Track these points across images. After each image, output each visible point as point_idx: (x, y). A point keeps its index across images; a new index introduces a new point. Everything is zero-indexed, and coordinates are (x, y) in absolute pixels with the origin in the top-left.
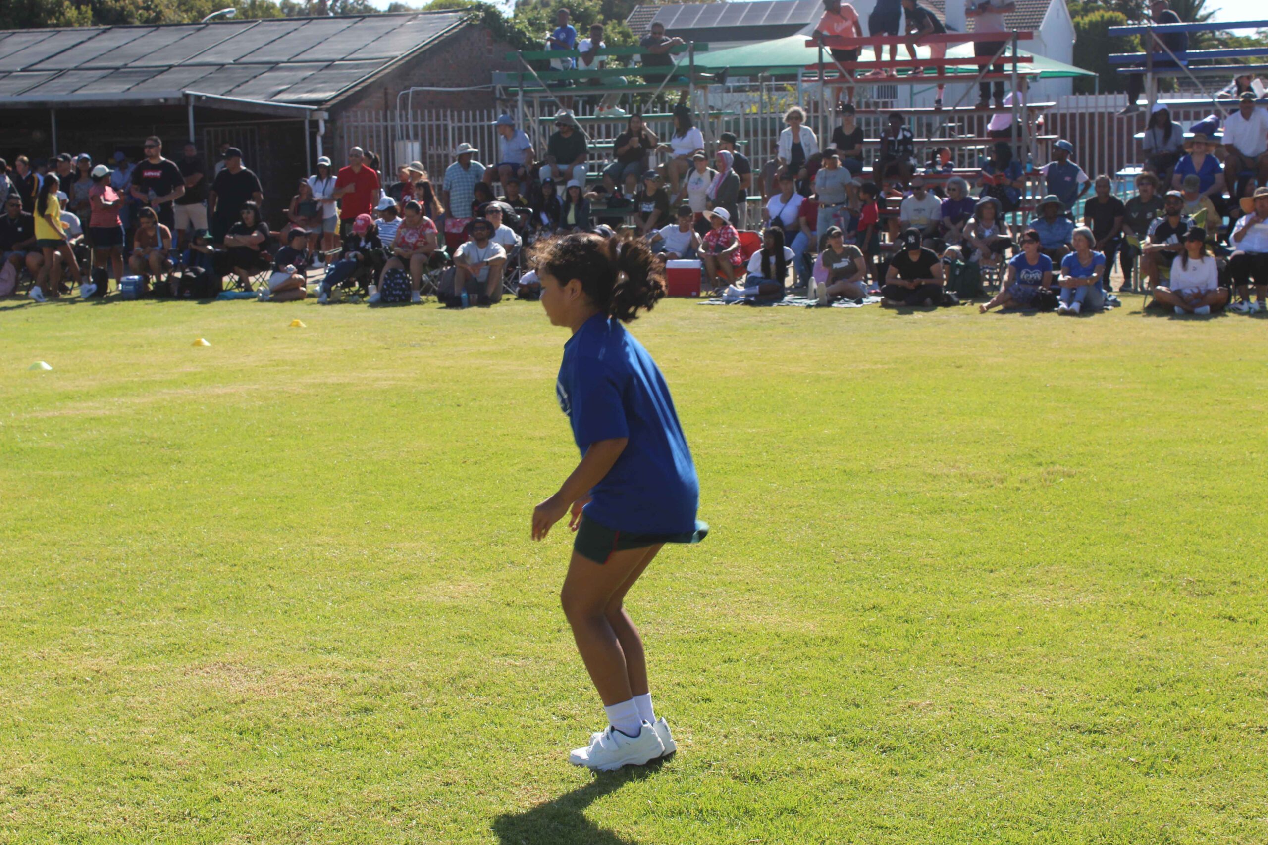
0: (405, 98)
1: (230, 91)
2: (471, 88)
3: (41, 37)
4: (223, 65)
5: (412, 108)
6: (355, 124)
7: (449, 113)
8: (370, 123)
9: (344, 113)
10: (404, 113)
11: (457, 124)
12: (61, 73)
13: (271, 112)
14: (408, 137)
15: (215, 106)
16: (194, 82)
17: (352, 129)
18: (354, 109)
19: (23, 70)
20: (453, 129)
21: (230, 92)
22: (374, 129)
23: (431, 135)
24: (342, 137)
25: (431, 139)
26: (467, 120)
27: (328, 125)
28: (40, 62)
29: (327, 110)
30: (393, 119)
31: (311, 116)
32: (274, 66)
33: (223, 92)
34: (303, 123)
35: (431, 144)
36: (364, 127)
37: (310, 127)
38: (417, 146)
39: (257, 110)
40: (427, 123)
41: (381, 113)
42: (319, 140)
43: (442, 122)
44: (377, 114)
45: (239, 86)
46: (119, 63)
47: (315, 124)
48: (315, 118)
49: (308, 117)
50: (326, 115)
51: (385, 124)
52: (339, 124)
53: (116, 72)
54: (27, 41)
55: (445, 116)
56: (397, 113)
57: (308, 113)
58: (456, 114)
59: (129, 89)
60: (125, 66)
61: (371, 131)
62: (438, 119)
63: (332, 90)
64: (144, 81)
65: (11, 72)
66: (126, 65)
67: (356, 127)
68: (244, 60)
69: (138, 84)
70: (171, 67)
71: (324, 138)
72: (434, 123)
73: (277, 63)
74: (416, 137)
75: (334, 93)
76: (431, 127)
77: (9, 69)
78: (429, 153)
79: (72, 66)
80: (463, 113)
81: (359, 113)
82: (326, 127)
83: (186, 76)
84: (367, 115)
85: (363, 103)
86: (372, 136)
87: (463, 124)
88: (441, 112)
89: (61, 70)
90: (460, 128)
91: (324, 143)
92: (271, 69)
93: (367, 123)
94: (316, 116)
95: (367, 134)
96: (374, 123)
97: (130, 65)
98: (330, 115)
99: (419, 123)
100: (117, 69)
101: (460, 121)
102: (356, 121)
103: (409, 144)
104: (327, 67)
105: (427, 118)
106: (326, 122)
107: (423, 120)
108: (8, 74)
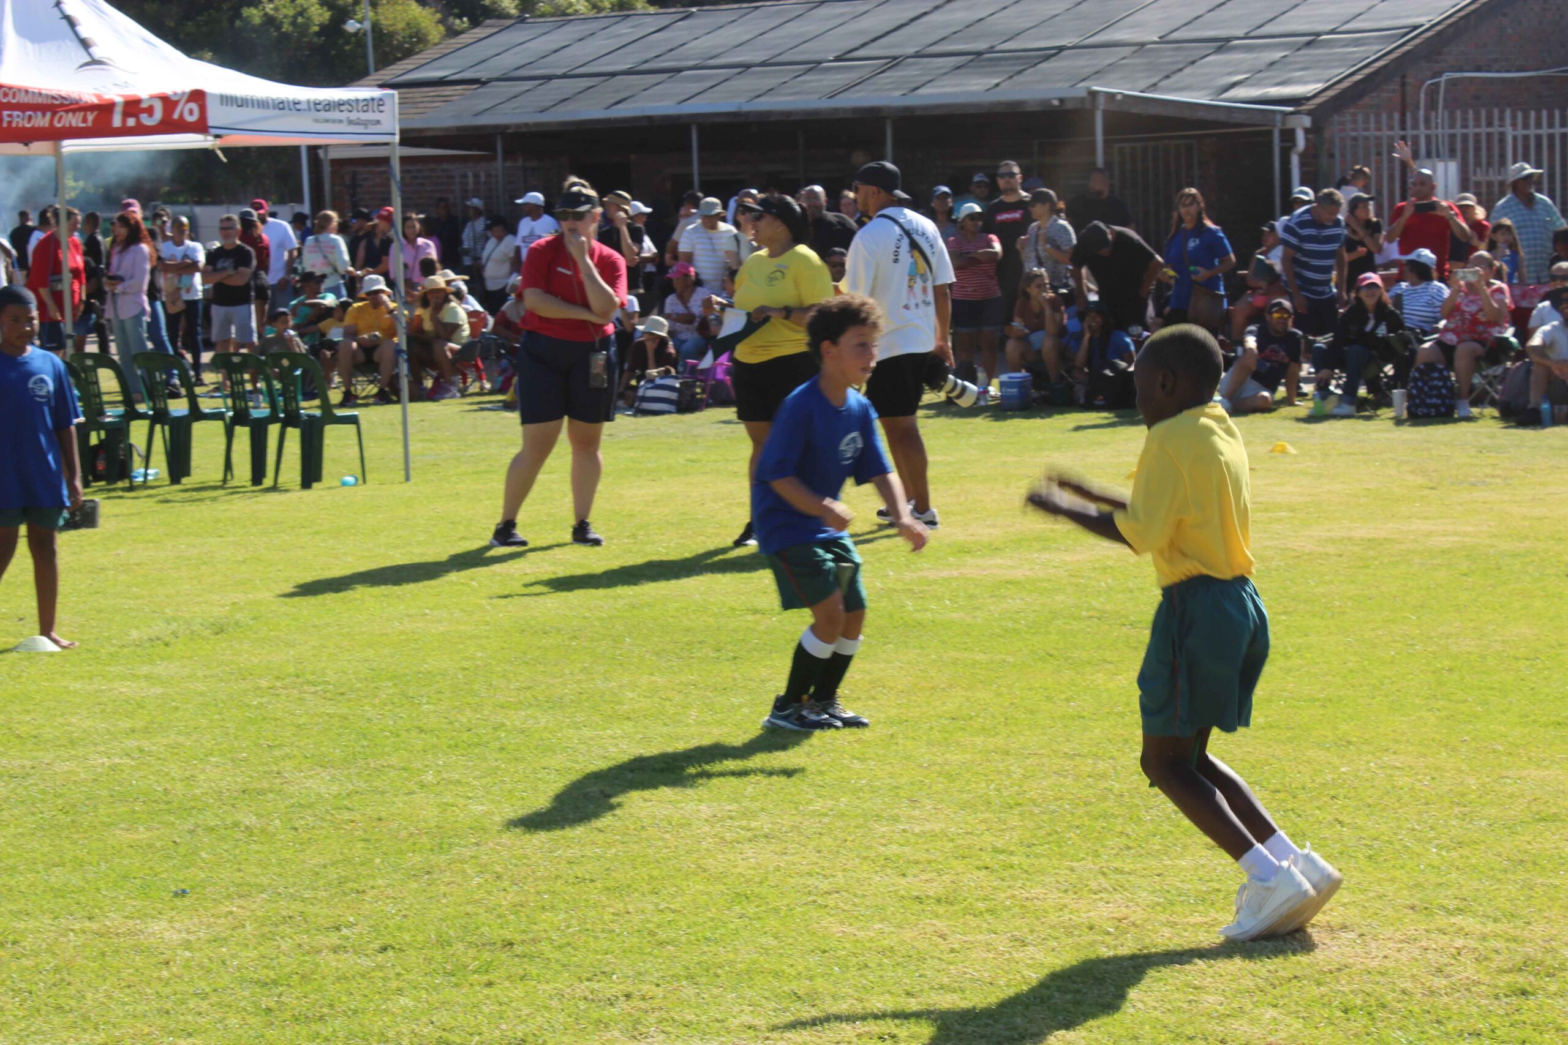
0: (1433, 91)
1: (1155, 85)
2: (1541, 73)
4: (1142, 45)
5: (1445, 107)
6: (1354, 134)
7: (1508, 113)
8: (1378, 133)
9: (1336, 118)
10: (1433, 114)
11: (1520, 132)
12: (894, 62)
13: (1222, 117)
14: (1438, 156)
15: (1135, 110)
16: (1097, 73)
17: (1349, 143)
18: (1352, 110)
19: (838, 59)
20: (1515, 138)
21: (1154, 87)
22: (1385, 141)
23: (1477, 149)
24: (1332, 156)
25: (1477, 156)
26: (1538, 125)
27: (1311, 136)
28: (863, 45)
29: (1309, 113)
30: (1415, 126)
31: (1283, 123)
32: (1222, 44)
33: (1142, 87)
34: (1270, 133)
35: (1478, 164)
36: (1366, 138)
37: (1282, 140)
38: (1453, 167)
39: (1201, 114)
40: (1471, 131)
41: (1397, 116)
42: (1295, 160)
43: (1495, 129)
44: (1390, 117)
45: (1167, 77)
46: (981, 46)
47: (1288, 136)
48: (1289, 126)
49: (1279, 124)
50: (1307, 121)
51: (1402, 133)
52: (1327, 134)
53: (977, 59)
54: (842, 14)
55: (1502, 119)
56: (1422, 113)
57: (1279, 117)
58: (1520, 115)
59: (997, 85)
60: (991, 50)
61: (1379, 145)
62: (1490, 124)
63: (1318, 81)
64: (1020, 72)
65: (820, 63)
66: (992, 47)
67: (1355, 139)
68: (1175, 36)
69: (1011, 77)
70: (1061, 49)
71: (1303, 156)
72: (1483, 130)
73: (1228, 40)
74: (1452, 154)
75: (1320, 86)
76: (1477, 135)
77: (817, 57)
78: (1473, 178)
79: (911, 51)
80: (1533, 114)
81: (1360, 118)
82: (1307, 140)
83: (1083, 63)
84: (1372, 119)
85: (1366, 100)
86: (1379, 154)
87: (1532, 132)
88: (1496, 112)
89: (895, 58)
90: (1526, 138)
91: (1302, 164)
92: (1219, 50)
93: (1373, 133)
94: (1292, 122)
95: (1373, 151)
96: (1385, 133)
97: (999, 48)
98: (1314, 122)
99: (1459, 131)
100: (979, 54)
101: (1526, 126)
102: (1354, 130)
103: (1440, 166)
104: (1308, 44)
105: (1471, 123)
106: (1307, 131)
107: (1465, 126)
108: (814, 65)
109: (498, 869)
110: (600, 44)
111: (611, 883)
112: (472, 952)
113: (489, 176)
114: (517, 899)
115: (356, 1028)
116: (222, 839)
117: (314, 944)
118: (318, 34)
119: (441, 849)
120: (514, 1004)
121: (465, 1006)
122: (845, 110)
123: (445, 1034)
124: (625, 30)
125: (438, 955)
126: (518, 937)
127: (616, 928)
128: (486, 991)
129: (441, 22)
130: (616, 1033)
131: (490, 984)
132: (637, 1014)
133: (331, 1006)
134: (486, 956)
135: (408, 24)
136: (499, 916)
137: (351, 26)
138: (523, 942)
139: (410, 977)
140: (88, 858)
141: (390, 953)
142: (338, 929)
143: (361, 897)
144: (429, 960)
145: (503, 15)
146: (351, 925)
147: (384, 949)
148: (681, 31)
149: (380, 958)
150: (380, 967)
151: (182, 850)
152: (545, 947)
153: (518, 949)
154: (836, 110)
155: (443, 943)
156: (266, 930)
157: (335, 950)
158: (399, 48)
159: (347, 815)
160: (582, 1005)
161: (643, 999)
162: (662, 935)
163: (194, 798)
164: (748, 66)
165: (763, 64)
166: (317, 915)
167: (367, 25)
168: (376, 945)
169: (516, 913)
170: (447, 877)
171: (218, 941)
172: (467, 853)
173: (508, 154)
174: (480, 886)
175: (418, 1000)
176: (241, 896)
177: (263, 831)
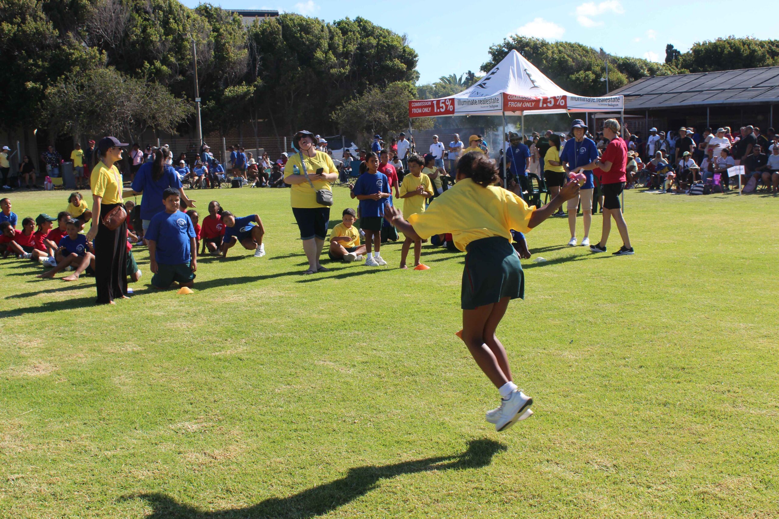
3: (762, 72)
19: (753, 87)
28: (761, 83)
77: (747, 87)
89: (772, 87)
108: (745, 89)
109: (675, 341)
110: (678, 83)
111: (715, 349)
112: (671, 370)
113: (642, 123)
114: (683, 353)
115: (636, 395)
116: (583, 325)
117: (618, 363)
118: (592, 82)
119: (654, 333)
120: (689, 391)
121: (672, 390)
122: (757, 102)
123: (668, 400)
124: (685, 79)
125: (660, 371)
126: (686, 367)
127: (719, 365)
128: (678, 385)
129: (627, 78)
130: (727, 404)
131: (679, 382)
132: (734, 398)
133: (627, 386)
134: (676, 372)
135: (618, 79)
136: (678, 358)
137: (602, 79)
138: (688, 368)
139: (651, 377)
140: (541, 329)
141: (644, 369)
142: (625, 359)
143: (631, 348)
144: (657, 372)
145: (647, 76)
146: (629, 358)
147: (641, 367)
148: (703, 79)
149: (640, 370)
150: (641, 374)
151: (571, 328)
152: (696, 370)
153: (687, 371)
154: (755, 102)
155: (661, 366)
156: (601, 357)
157: (625, 366)
158: (615, 85)
159: (621, 320)
160: (713, 393)
161: (734, 392)
162: (736, 370)
163: (572, 311)
164: (724, 90)
165: (729, 89)
166: (617, 353)
167: (607, 79)
168: (638, 365)
169: (684, 358)
170: (658, 343)
171: (586, 360)
172: (664, 335)
173: (650, 116)
174: (669, 347)
175: (655, 386)
176: (591, 345)
177: (595, 323)
